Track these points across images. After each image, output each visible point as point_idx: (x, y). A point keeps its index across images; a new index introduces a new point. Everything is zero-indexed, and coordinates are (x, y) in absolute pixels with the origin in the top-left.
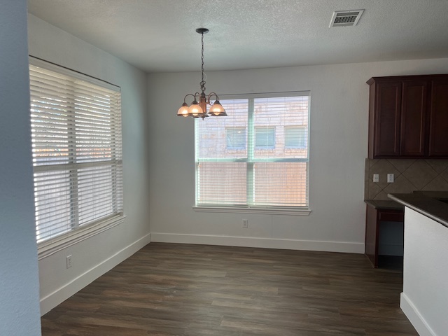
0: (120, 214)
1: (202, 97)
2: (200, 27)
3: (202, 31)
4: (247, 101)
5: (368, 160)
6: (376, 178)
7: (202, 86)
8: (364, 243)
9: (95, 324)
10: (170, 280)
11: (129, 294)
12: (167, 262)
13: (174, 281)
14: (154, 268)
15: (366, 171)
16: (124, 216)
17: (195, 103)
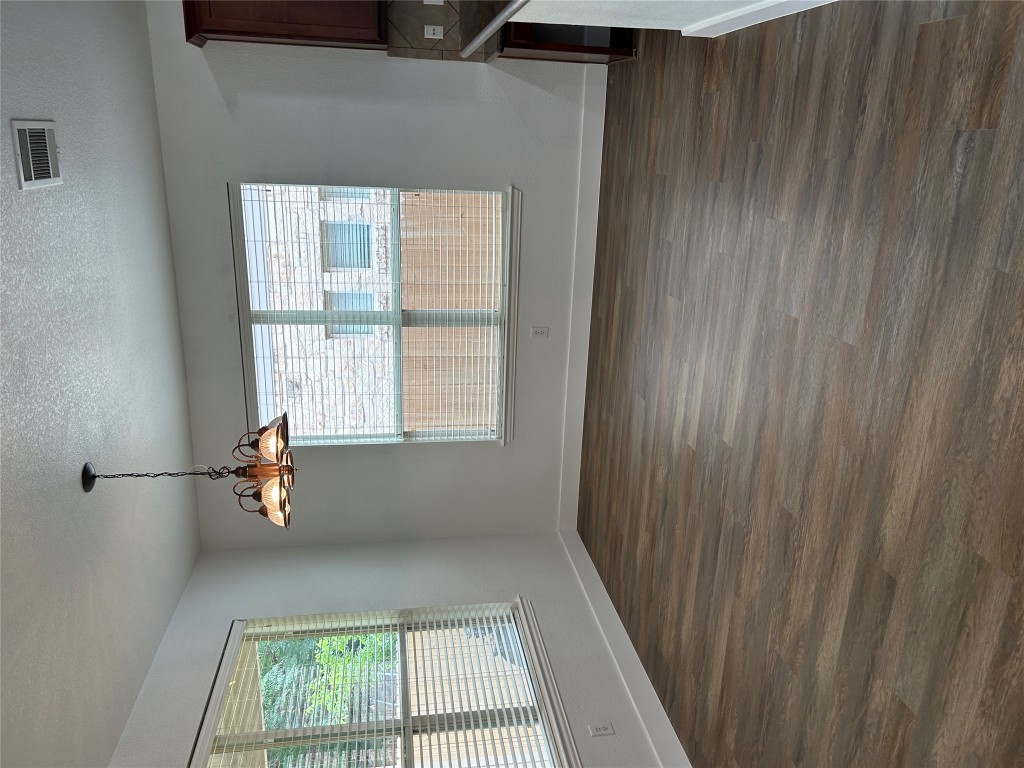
0: (515, 608)
1: (244, 475)
2: (79, 485)
3: (88, 479)
4: (257, 329)
5: (394, 51)
6: (435, 33)
7: (220, 474)
8: (585, 65)
9: (719, 693)
10: (648, 517)
11: (670, 610)
12: (614, 510)
13: (649, 509)
14: (625, 539)
15: (418, 56)
16: (518, 600)
17: (257, 496)
